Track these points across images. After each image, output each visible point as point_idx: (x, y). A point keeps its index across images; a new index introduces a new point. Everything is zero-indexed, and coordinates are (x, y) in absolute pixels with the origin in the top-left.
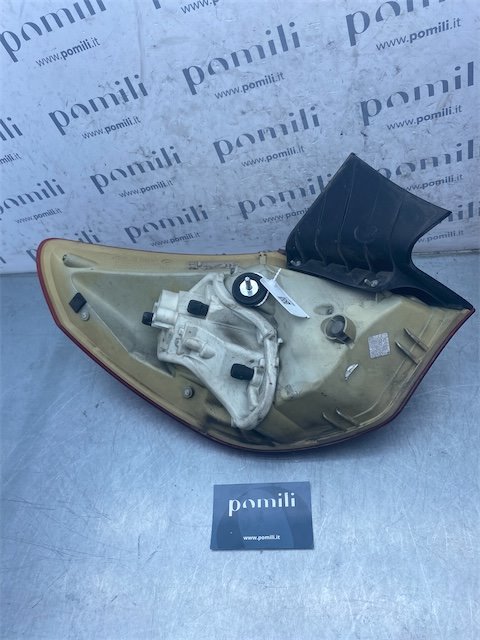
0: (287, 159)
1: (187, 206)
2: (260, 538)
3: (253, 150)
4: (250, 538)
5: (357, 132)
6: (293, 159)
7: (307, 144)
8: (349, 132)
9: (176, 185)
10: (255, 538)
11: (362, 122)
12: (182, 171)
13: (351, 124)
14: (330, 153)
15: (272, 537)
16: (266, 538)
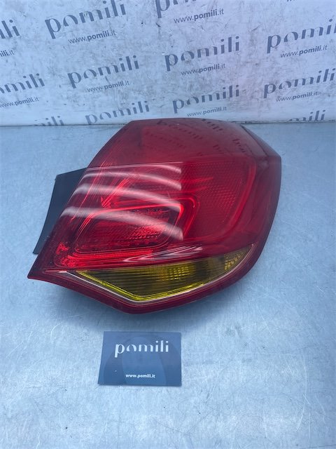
0: (103, 41)
1: (27, 74)
2: (139, 376)
3: (77, 30)
4: (131, 376)
5: (153, 23)
6: (107, 40)
7: (117, 29)
8: (148, 22)
9: (17, 55)
10: (135, 376)
11: (156, 14)
12: (21, 43)
13: (149, 15)
14: (135, 38)
15: (149, 376)
16: (144, 376)
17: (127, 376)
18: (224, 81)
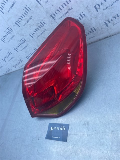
0: (44, 33)
1: (33, 49)
2: (56, 137)
3: (37, 34)
4: (53, 137)
5: (54, 22)
6: (45, 32)
7: (46, 29)
8: (52, 23)
9: (28, 46)
10: (54, 137)
11: (53, 20)
12: (28, 43)
13: (52, 21)
14: (52, 28)
15: (58, 138)
16: (57, 137)
17: (52, 137)
18: (87, 28)
